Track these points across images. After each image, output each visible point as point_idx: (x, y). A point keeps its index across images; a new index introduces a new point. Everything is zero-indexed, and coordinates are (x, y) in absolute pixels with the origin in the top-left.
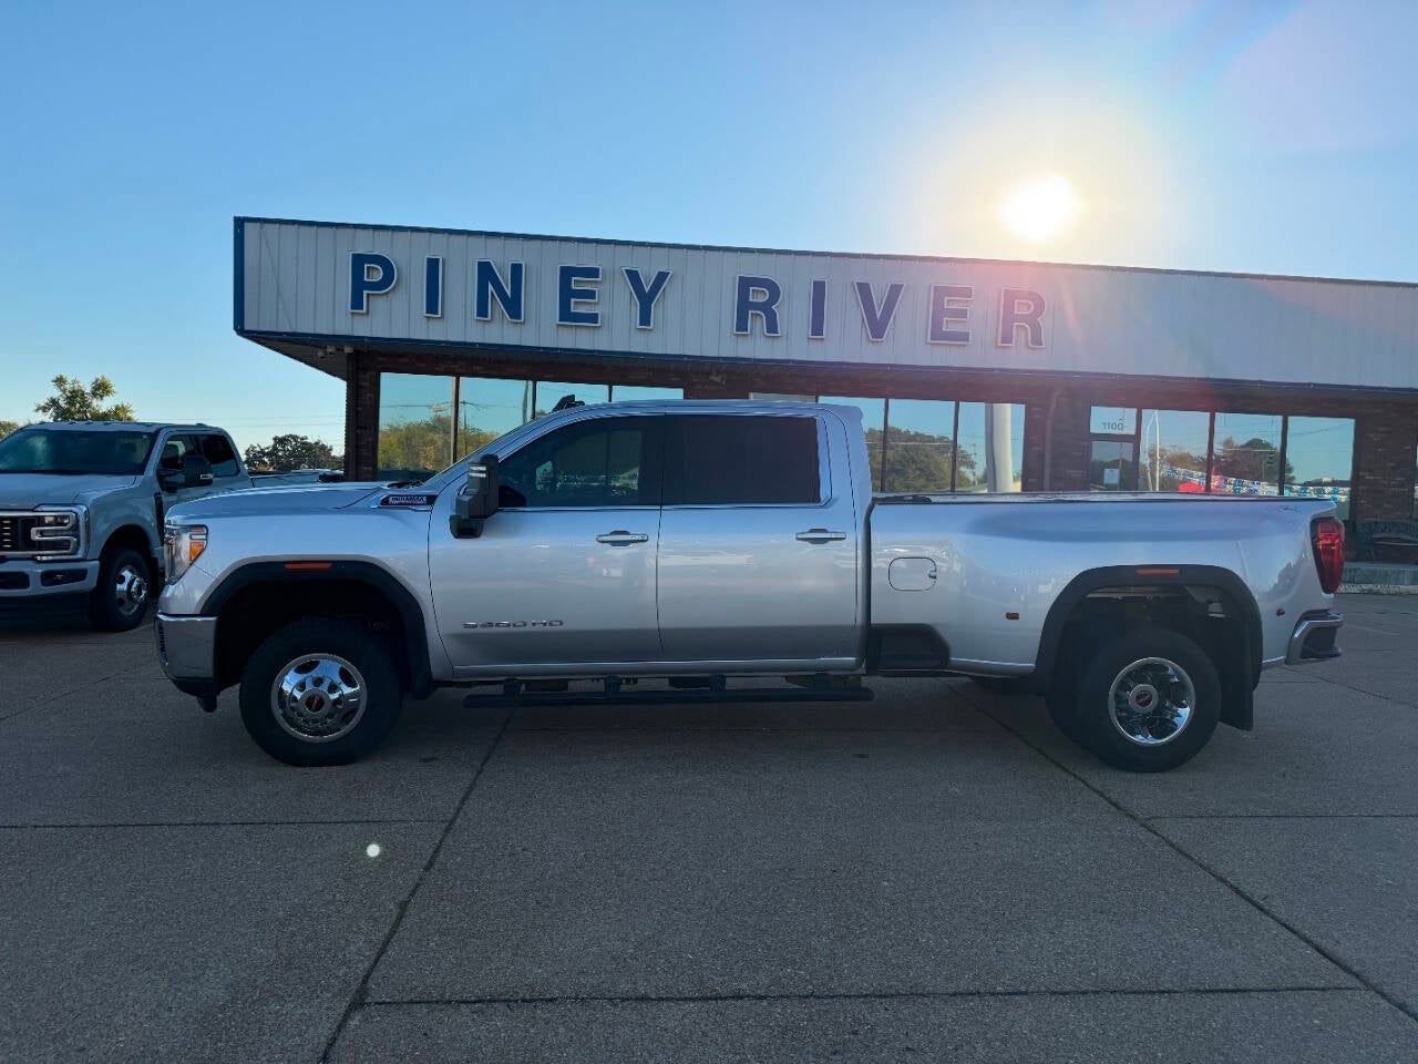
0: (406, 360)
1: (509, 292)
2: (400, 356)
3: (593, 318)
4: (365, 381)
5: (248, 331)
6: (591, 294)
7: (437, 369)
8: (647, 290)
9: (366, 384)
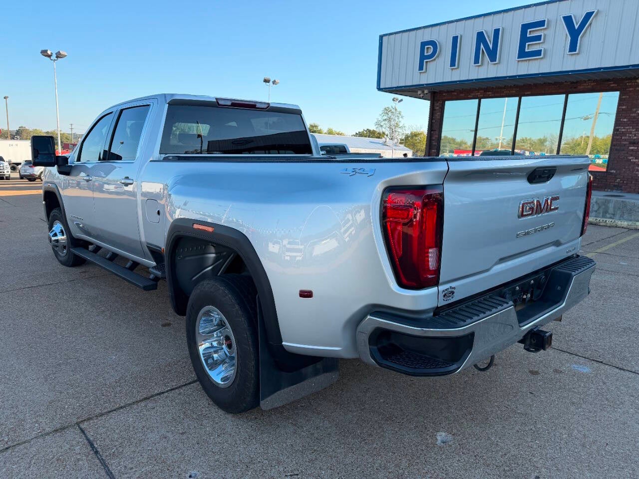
0: (455, 94)
1: (491, 46)
2: (453, 92)
3: (538, 53)
4: (437, 106)
5: (382, 89)
6: (538, 38)
7: (469, 96)
8: (576, 27)
9: (438, 108)
